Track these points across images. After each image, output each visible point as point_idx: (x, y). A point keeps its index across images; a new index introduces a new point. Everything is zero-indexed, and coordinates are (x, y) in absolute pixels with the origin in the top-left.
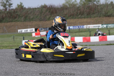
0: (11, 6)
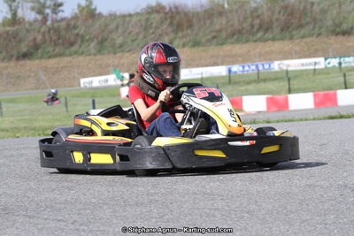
0: (59, 11)
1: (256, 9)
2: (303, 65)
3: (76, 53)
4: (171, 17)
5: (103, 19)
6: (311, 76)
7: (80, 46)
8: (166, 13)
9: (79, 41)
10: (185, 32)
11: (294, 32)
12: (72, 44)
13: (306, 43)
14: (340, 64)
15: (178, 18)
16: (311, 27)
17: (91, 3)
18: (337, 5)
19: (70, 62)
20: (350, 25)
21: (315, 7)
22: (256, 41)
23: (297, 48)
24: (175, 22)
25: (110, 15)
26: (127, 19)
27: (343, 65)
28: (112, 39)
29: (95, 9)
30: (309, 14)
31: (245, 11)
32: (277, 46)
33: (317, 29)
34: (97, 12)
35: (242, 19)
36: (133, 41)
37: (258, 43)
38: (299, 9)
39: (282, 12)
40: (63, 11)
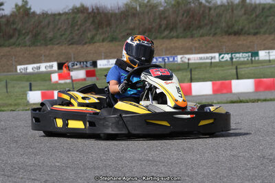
1: (163, 12)
2: (201, 58)
3: (14, 44)
4: (93, 17)
5: (37, 17)
6: (208, 68)
7: (18, 39)
8: (90, 13)
9: (17, 35)
10: (105, 30)
11: (194, 32)
12: (11, 37)
13: (204, 41)
14: (232, 58)
15: (98, 18)
16: (208, 28)
17: (26, 3)
18: (230, 10)
19: (9, 52)
20: (240, 27)
21: (212, 11)
22: (163, 38)
23: (197, 45)
24: (96, 21)
25: (43, 13)
26: (57, 17)
27: (234, 60)
28: (44, 33)
29: (30, 9)
30: (207, 17)
31: (155, 13)
32: (180, 42)
33: (213, 30)
34: (32, 11)
35: (152, 20)
36: (61, 35)
37: (164, 40)
38: (199, 13)
39: (185, 15)
40: (3, 10)
